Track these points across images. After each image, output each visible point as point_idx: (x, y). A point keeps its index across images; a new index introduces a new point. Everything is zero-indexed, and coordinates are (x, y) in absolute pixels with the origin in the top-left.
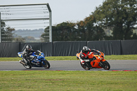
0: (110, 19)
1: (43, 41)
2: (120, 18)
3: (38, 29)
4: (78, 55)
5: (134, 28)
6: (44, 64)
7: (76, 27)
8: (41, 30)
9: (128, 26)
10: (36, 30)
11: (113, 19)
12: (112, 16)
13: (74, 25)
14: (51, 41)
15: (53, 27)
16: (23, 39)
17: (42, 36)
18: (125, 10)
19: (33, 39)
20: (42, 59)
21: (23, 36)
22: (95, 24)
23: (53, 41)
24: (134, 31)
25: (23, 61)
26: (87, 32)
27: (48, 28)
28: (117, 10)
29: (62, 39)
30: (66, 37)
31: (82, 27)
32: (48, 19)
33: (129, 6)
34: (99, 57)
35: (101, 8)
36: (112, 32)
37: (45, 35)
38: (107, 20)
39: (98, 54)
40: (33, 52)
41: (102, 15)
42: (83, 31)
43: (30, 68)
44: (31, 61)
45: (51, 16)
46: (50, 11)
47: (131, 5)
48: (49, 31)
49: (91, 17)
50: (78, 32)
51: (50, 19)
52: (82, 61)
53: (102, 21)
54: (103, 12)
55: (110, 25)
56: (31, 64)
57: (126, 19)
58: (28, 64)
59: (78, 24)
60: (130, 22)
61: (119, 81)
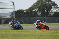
0: (40, 8)
1: (11, 18)
2: (44, 8)
3: (9, 12)
4: (35, 23)
5: (50, 12)
6: (20, 28)
7: (25, 12)
8: (10, 13)
9: (48, 11)
10: (8, 13)
11: (41, 8)
12: (40, 7)
13: (24, 11)
14: (14, 18)
15: (15, 12)
16: (3, 17)
17: (11, 15)
18: (46, 4)
19: (6, 17)
20: (19, 25)
21: (2, 16)
22: (33, 10)
23: (15, 17)
24: (50, 13)
25: (11, 26)
26: (30, 14)
27: (13, 12)
28: (43, 4)
29: (19, 17)
30: (21, 16)
31: (28, 11)
32: (13, 8)
33: (48, 3)
34: (44, 24)
35: (36, 3)
36: (40, 14)
37: (12, 15)
38: (38, 9)
39: (44, 23)
40: (15, 22)
41: (36, 7)
42: (28, 13)
43: (14, 29)
44: (14, 26)
45: (14, 7)
46: (14, 5)
47: (49, 2)
48: (13, 13)
49: (31, 7)
50: (26, 14)
51: (14, 8)
52: (37, 26)
53: (36, 9)
54: (37, 5)
55: (39, 11)
56: (14, 28)
57: (46, 8)
58: (13, 27)
59: (26, 10)
60: (48, 9)
61: (43, 35)
